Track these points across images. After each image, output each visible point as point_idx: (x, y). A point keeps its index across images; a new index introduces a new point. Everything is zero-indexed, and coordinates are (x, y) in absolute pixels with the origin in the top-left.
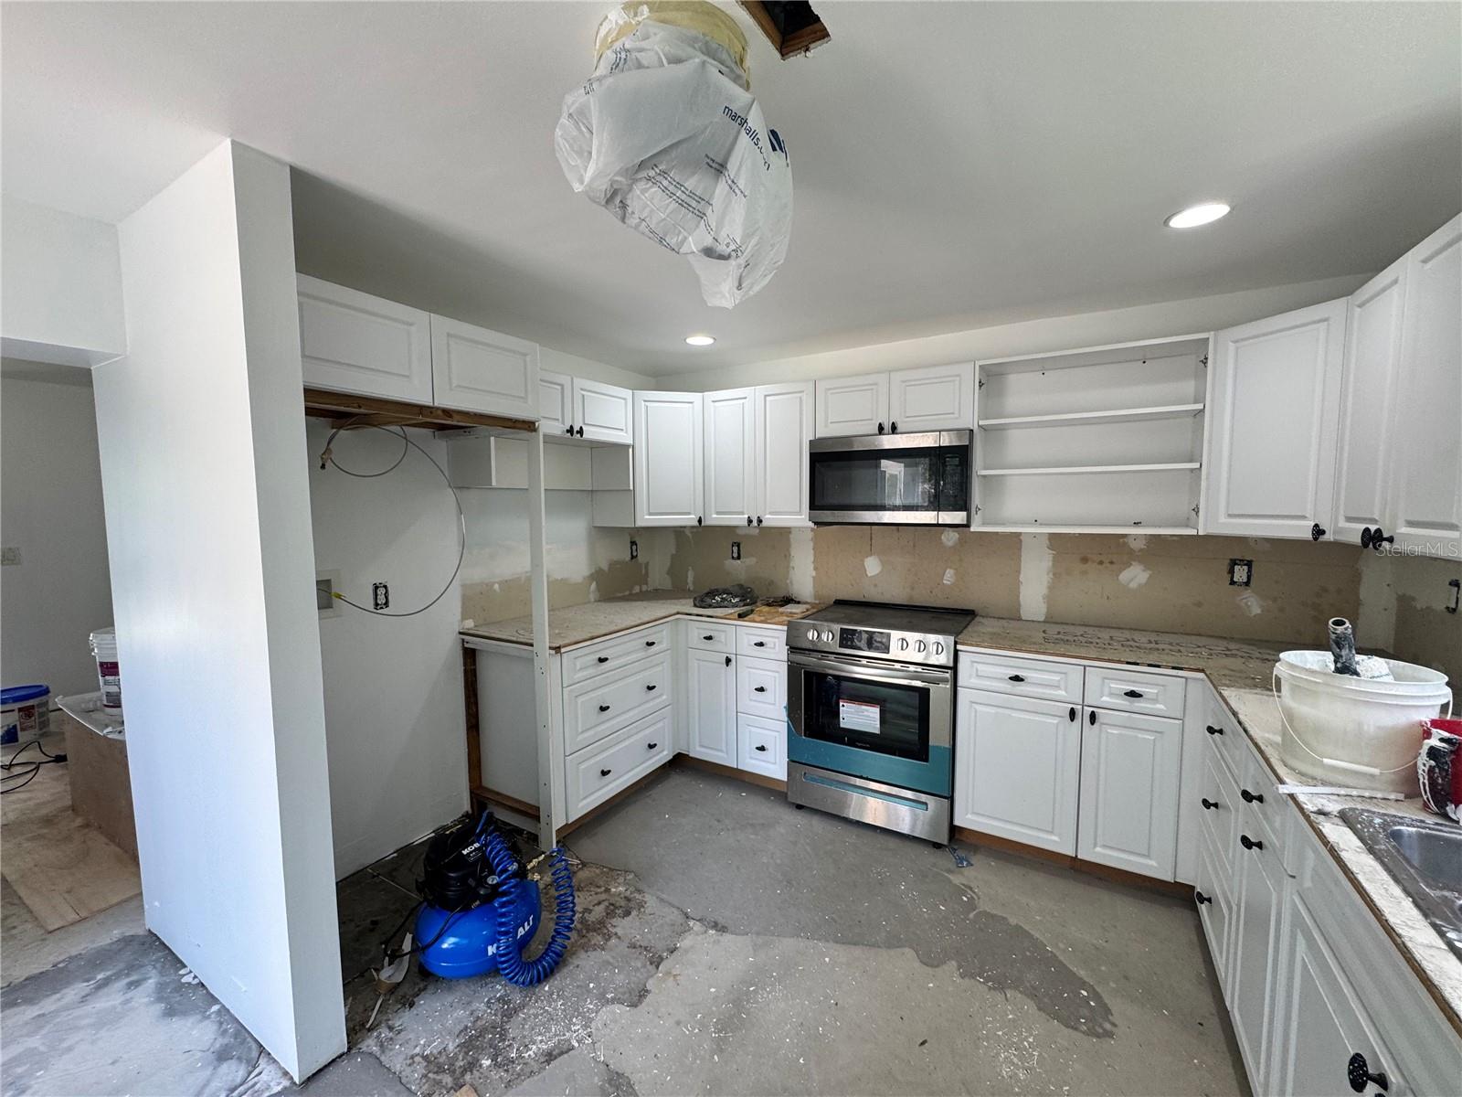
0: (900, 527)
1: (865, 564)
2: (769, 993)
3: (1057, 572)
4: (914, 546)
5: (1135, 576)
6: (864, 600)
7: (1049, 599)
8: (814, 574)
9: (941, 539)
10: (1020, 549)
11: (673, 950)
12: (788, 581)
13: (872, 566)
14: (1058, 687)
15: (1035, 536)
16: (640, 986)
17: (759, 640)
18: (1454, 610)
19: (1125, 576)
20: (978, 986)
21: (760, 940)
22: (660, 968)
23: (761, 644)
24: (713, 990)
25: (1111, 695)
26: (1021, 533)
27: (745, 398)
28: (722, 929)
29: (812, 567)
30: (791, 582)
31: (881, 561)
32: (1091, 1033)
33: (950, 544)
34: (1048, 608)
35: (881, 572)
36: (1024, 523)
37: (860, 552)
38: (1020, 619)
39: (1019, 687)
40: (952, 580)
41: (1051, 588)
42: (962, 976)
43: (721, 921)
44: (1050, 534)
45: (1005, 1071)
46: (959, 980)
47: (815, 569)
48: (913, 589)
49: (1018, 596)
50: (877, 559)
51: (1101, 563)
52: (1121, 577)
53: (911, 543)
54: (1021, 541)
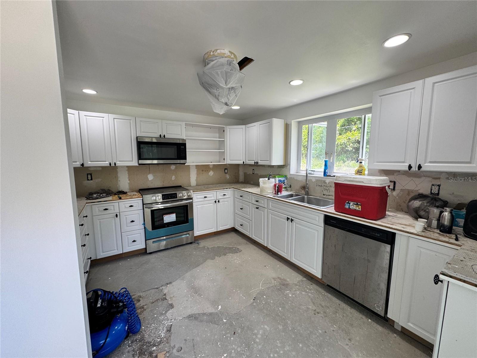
0: (159, 165)
1: (148, 176)
2: (196, 282)
3: (198, 174)
4: (163, 170)
5: (211, 173)
6: (149, 188)
7: (197, 180)
8: (129, 182)
9: (170, 168)
10: (190, 169)
11: (165, 295)
12: (118, 186)
13: (150, 177)
14: (212, 197)
15: (193, 166)
16: (168, 305)
17: (130, 205)
18: (254, 173)
19: (209, 174)
20: (223, 257)
21: (181, 278)
22: (167, 299)
23: (131, 206)
24: (185, 291)
25: (221, 196)
26: (190, 165)
27: (104, 117)
28: (170, 283)
29: (128, 179)
30: (119, 186)
31: (153, 175)
32: (240, 252)
33: (173, 169)
34: (197, 183)
35: (153, 179)
36: (191, 163)
37: (146, 173)
38: (191, 186)
39: (206, 199)
40: (174, 178)
41: (197, 178)
42: (219, 257)
43: (168, 282)
44: (196, 165)
45: (238, 262)
46: (219, 258)
47: (129, 180)
48: (164, 182)
49: (190, 181)
50: (152, 175)
51: (205, 171)
52: (209, 173)
53: (162, 169)
54: (190, 167)
